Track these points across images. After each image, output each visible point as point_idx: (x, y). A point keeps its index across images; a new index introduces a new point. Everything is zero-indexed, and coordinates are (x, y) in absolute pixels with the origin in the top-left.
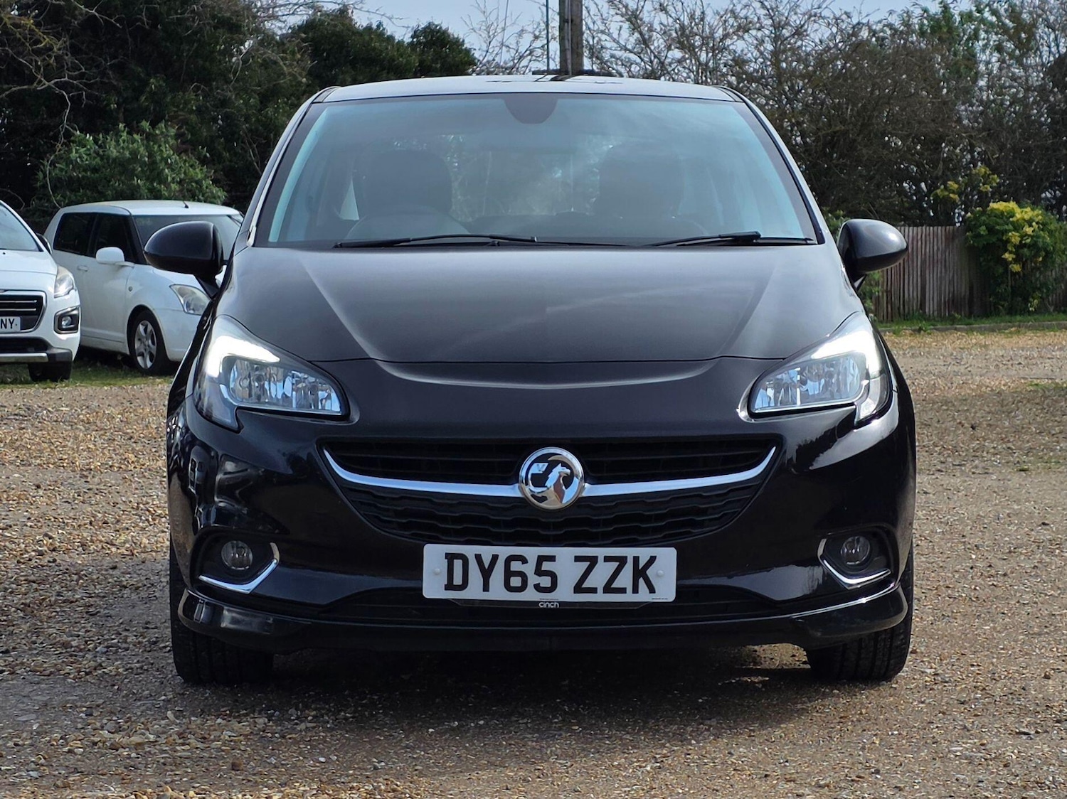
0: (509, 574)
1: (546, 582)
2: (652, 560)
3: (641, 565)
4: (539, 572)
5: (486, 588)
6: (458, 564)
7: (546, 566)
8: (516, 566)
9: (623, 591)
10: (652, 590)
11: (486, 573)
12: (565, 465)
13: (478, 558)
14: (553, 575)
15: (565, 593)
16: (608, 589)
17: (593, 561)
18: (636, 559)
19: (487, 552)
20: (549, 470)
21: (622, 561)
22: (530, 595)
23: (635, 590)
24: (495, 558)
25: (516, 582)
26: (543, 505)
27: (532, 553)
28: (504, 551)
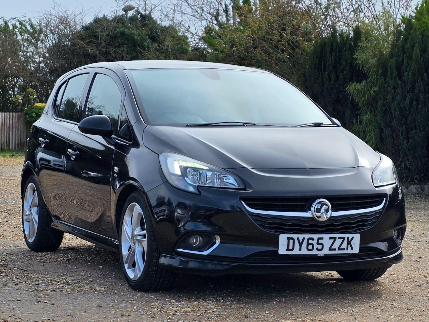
0: (308, 244)
1: (320, 247)
2: (353, 238)
3: (349, 240)
4: (318, 243)
5: (300, 250)
6: (291, 241)
7: (320, 241)
8: (310, 241)
9: (343, 249)
10: (352, 249)
11: (301, 244)
12: (327, 205)
13: (298, 239)
14: (322, 244)
15: (326, 251)
16: (339, 249)
17: (335, 239)
18: (348, 238)
19: (301, 236)
20: (321, 207)
21: (343, 239)
22: (315, 252)
23: (347, 249)
24: (304, 239)
25: (310, 247)
26: (320, 219)
27: (316, 236)
28: (307, 236)
